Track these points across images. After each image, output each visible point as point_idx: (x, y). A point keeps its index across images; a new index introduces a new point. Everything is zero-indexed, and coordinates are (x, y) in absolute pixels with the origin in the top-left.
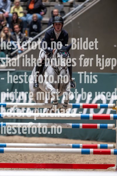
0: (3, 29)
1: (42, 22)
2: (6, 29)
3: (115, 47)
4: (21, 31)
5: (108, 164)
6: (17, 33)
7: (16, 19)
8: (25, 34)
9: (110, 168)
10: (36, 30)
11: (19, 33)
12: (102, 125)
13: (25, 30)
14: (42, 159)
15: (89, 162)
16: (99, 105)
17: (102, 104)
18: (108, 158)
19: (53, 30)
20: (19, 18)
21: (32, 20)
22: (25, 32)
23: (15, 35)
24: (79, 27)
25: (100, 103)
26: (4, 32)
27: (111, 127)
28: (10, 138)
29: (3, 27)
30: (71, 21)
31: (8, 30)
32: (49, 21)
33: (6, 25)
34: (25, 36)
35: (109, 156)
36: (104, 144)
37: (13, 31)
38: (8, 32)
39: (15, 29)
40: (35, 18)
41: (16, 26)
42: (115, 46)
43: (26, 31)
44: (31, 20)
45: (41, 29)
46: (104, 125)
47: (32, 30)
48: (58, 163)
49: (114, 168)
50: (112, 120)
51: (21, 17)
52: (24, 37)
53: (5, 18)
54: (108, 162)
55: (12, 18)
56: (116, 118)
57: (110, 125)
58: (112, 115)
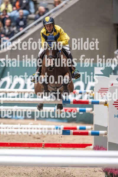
12: (81, 109)
15: (69, 141)
16: (78, 91)
27: (89, 111)
36: (83, 126)
46: (83, 109)
49: (92, 147)
50: (90, 105)
56: (93, 103)
57: (88, 109)
58: (90, 100)
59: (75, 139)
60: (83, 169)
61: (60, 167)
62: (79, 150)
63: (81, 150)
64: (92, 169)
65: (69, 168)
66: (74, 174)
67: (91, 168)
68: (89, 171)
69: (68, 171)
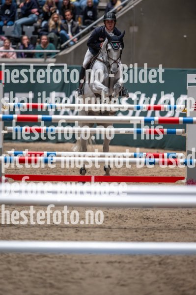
0: (52, 17)
1: (98, 8)
2: (56, 16)
3: (185, 38)
4: (74, 19)
5: (177, 176)
6: (69, 21)
7: (67, 4)
8: (78, 23)
9: (179, 181)
10: (91, 18)
11: (72, 21)
12: (169, 130)
13: (78, 17)
14: (98, 171)
15: (154, 174)
18: (176, 170)
19: (104, 29)
20: (71, 3)
21: (87, 5)
22: (78, 20)
23: (66, 23)
24: (142, 14)
26: (53, 20)
27: (180, 133)
28: (61, 146)
29: (52, 14)
30: (132, 6)
31: (57, 18)
32: (107, 7)
33: (55, 12)
34: (78, 24)
37: (64, 18)
38: (58, 19)
39: (66, 16)
40: (90, 3)
41: (68, 13)
42: (185, 36)
43: (80, 19)
44: (85, 5)
45: (98, 16)
46: (173, 130)
47: (86, 17)
48: (117, 175)
49: (184, 181)
50: (181, 125)
51: (73, 2)
52: (76, 26)
53: (54, 3)
54: (176, 174)
55: (63, 3)
56: (185, 122)
57: (179, 131)
58: (181, 119)
59: (161, 171)
60: (172, 211)
61: (141, 209)
64: (184, 211)
65: (154, 209)
66: (160, 217)
67: (184, 209)
68: (180, 214)
69: (149, 213)
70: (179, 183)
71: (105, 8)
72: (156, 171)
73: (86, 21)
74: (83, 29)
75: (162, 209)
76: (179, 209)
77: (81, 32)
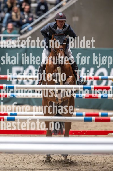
15: (91, 128)
16: (100, 77)
17: (103, 77)
18: (108, 125)
25: (102, 76)
30: (74, 2)
35: (109, 123)
36: (105, 112)
57: (110, 96)
58: (111, 87)
59: (96, 126)
60: (105, 156)
61: (82, 155)
62: (101, 136)
63: (103, 136)
65: (91, 155)
66: (96, 161)
68: (111, 159)
69: (88, 158)
70: (110, 135)
71: (54, 3)
72: (93, 126)
73: (39, 12)
74: (37, 18)
75: (97, 155)
76: (110, 155)
77: (36, 21)
